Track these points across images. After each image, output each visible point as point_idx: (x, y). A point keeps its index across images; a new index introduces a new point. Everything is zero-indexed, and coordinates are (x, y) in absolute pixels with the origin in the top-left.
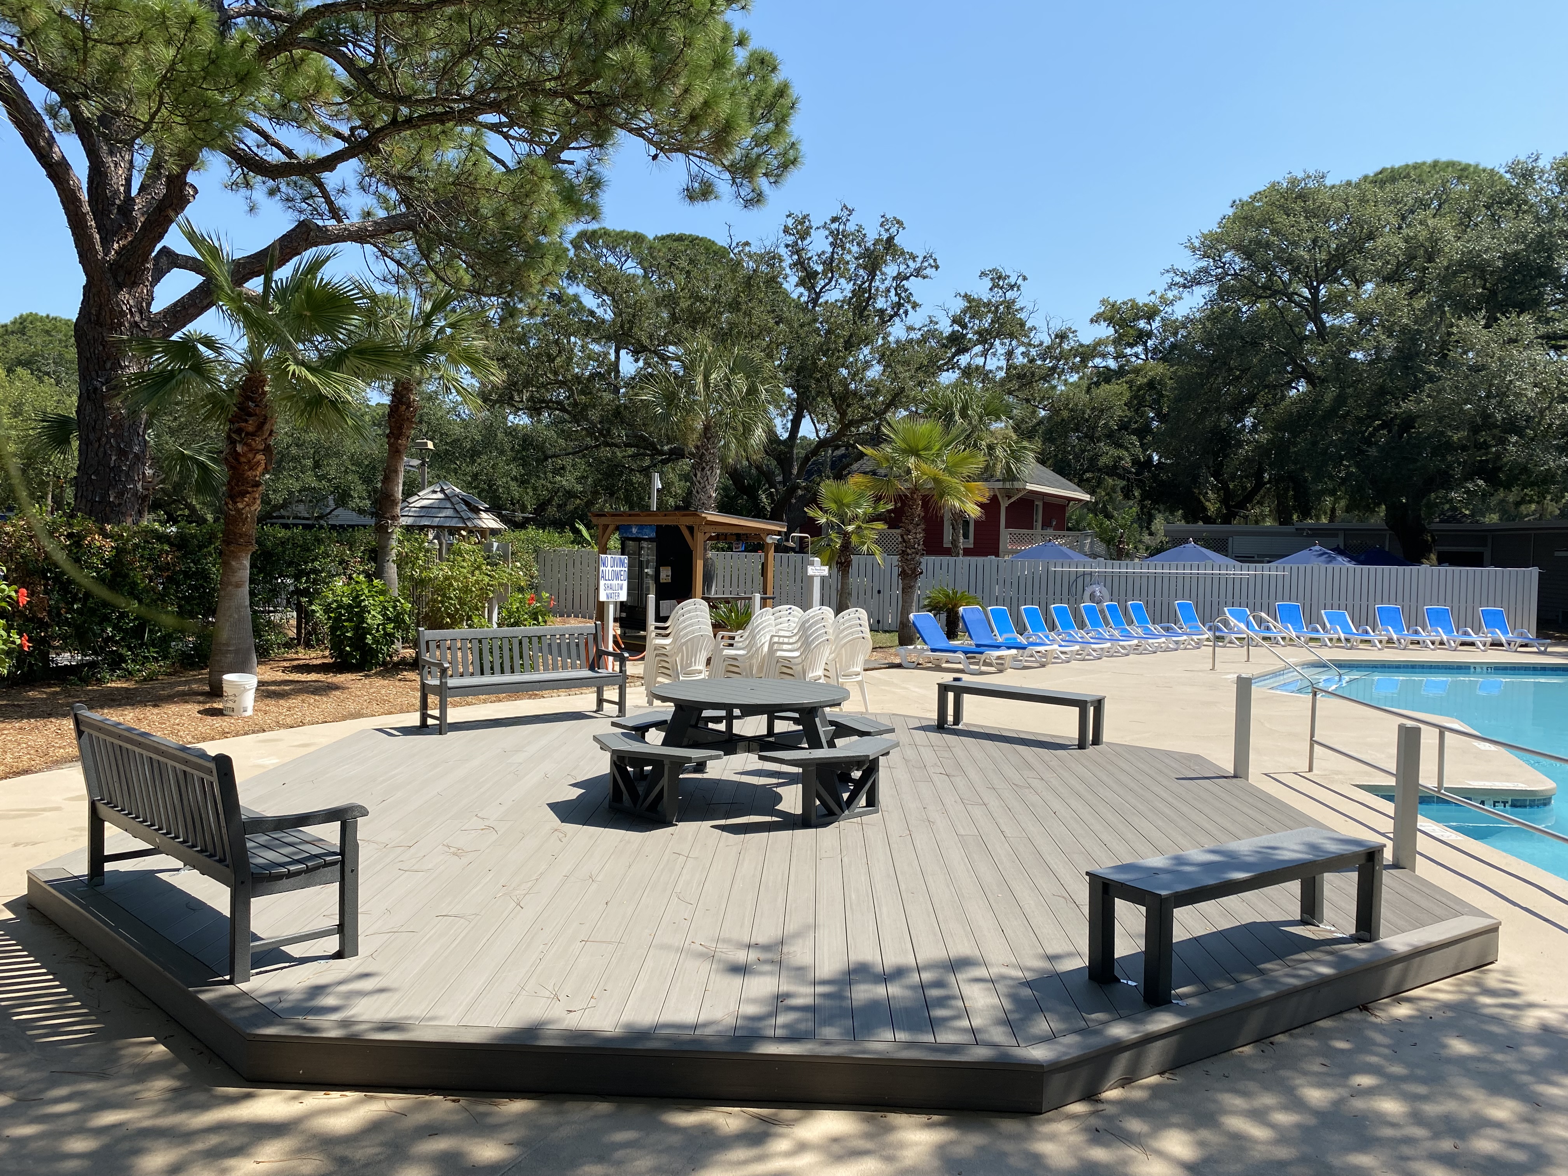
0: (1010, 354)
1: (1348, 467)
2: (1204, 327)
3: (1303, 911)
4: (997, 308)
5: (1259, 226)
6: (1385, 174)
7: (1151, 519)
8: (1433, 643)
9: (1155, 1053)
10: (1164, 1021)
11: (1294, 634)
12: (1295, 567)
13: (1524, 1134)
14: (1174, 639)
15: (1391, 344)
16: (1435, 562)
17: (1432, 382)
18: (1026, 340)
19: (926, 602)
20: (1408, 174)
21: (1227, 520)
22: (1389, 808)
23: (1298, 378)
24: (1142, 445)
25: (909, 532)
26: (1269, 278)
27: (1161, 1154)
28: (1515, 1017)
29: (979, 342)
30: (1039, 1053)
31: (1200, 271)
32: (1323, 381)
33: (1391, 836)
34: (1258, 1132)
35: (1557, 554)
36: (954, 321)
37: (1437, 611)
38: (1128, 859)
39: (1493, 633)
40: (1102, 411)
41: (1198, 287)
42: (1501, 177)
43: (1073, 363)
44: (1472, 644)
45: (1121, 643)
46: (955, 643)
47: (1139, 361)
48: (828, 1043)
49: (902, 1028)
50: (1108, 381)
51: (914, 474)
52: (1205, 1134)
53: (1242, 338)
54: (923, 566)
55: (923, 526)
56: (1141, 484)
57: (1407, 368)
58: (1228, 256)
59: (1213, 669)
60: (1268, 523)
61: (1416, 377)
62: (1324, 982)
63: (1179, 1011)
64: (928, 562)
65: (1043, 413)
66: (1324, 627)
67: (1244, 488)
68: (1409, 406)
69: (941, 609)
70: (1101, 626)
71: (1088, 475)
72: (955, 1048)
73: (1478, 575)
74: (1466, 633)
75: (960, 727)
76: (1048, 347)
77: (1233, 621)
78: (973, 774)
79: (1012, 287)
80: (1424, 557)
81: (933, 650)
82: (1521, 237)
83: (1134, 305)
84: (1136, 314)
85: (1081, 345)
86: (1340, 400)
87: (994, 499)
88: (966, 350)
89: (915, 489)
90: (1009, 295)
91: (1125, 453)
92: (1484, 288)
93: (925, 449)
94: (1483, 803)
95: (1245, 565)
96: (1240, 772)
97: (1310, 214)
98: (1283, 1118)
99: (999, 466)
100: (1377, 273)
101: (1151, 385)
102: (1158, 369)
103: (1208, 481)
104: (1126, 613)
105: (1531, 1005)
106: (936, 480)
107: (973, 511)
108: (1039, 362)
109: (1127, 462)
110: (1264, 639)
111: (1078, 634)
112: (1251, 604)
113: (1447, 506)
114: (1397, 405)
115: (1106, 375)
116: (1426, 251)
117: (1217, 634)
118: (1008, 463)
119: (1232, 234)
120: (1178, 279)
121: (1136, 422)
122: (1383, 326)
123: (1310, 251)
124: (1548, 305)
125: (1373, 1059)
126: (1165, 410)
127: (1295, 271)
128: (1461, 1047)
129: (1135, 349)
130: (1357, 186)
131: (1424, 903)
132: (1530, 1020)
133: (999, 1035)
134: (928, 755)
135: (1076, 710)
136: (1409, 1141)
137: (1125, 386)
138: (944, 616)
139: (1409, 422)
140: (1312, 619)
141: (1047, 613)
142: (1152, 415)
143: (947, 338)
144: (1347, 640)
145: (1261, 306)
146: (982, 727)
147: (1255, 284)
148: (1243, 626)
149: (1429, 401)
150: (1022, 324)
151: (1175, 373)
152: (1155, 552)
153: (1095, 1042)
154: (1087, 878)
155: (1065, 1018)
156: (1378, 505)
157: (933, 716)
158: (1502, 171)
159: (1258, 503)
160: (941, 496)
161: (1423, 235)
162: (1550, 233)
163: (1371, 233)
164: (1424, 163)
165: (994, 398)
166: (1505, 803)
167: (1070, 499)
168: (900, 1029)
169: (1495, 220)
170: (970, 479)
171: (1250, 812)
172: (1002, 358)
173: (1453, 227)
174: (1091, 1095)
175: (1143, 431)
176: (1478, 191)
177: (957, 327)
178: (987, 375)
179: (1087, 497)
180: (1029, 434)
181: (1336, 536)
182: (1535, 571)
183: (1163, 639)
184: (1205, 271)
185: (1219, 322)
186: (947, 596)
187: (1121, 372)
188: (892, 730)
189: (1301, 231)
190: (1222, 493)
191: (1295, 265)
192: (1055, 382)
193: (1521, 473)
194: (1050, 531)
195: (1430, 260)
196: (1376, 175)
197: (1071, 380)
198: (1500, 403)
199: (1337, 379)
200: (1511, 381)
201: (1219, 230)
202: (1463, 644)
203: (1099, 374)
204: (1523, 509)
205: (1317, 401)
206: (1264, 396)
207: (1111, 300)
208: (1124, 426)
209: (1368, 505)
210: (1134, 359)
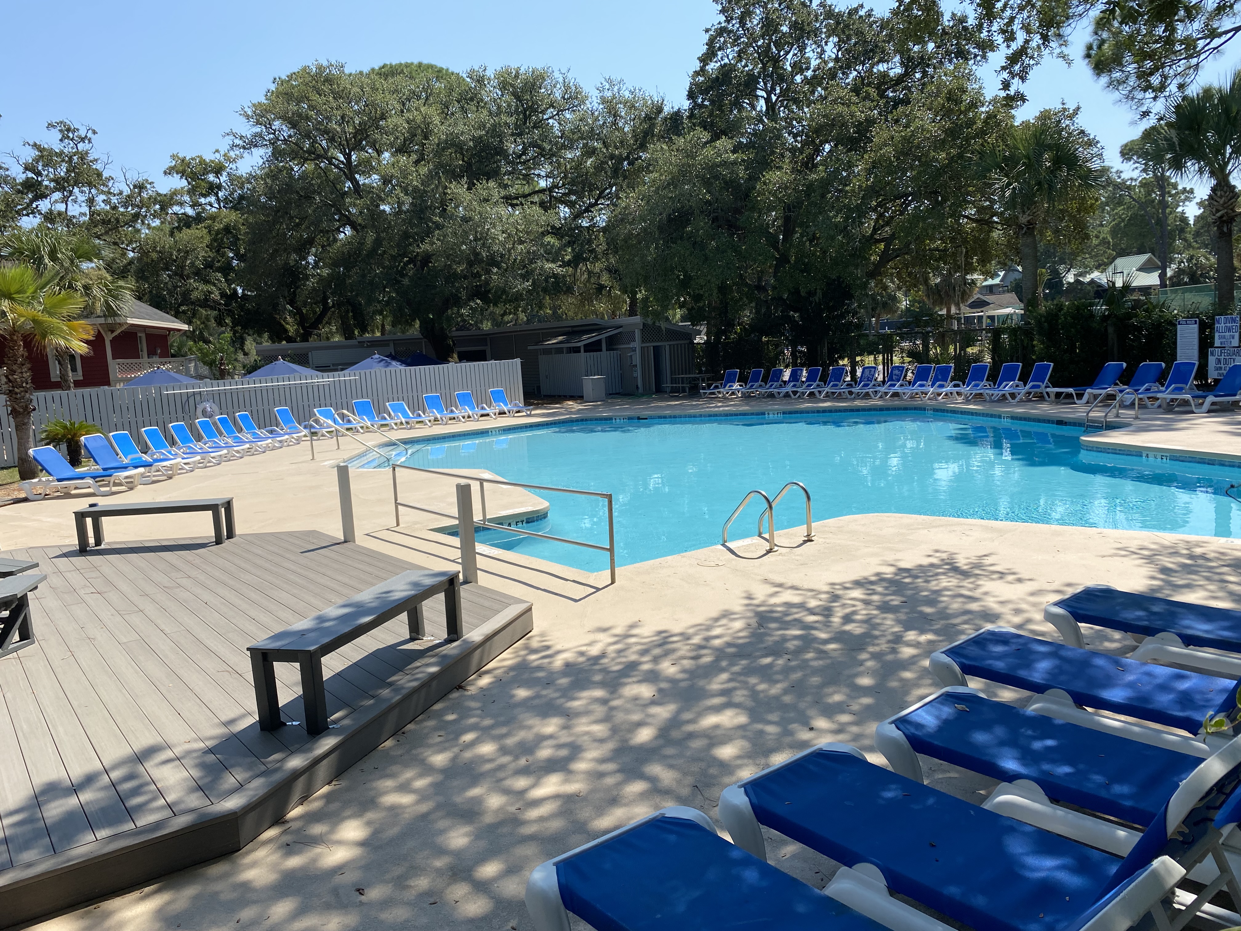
0: (91, 202)
1: (389, 292)
2: (266, 183)
3: (410, 632)
4: (71, 158)
5: (299, 102)
6: (386, 69)
7: (242, 341)
8: (464, 417)
9: (323, 770)
10: (328, 743)
11: (369, 424)
12: (363, 372)
13: (565, 738)
14: (278, 439)
15: (408, 200)
16: (457, 360)
17: (439, 229)
18: (105, 189)
19: (43, 436)
20: (402, 70)
21: (305, 338)
22: (456, 541)
23: (344, 225)
24: (227, 280)
25: (13, 372)
26: (312, 145)
27: (340, 843)
28: (550, 663)
29: (56, 189)
30: (232, 803)
31: (255, 135)
32: (363, 227)
33: (460, 560)
34: (405, 799)
35: (529, 348)
36: (27, 168)
37: (463, 395)
38: (279, 629)
39: (499, 406)
40: (187, 252)
41: (256, 149)
42: (464, 80)
43: (155, 211)
44: (488, 415)
45: (235, 449)
46: (80, 470)
47: (213, 209)
48: (29, 865)
49: (102, 826)
50: (189, 226)
51: (10, 316)
52: (371, 815)
53: (298, 193)
54: (35, 403)
55: (29, 366)
56: (230, 313)
57: (421, 218)
58: (277, 124)
59: (313, 459)
60: (337, 339)
61: (427, 225)
62: (433, 677)
63: (336, 732)
64: (39, 397)
65: (131, 255)
66: (390, 415)
67: (315, 313)
68: (425, 247)
69: (60, 440)
70: (216, 437)
71: (183, 308)
72: (158, 825)
73: (485, 366)
74: (483, 408)
75: (103, 546)
76: (128, 196)
77: (322, 419)
78: (124, 587)
79: (83, 140)
80: (449, 356)
81: (59, 480)
82: (482, 126)
83: (202, 162)
84: (205, 169)
85: (159, 194)
86: (378, 242)
87: (99, 337)
88: (44, 196)
89: (14, 331)
90: (81, 146)
91: (214, 288)
92: (463, 161)
93: (18, 292)
94: (510, 525)
95: (325, 374)
96: (349, 538)
97: (337, 96)
98: (420, 783)
99: (98, 305)
100: (392, 145)
101: (227, 229)
102: (231, 217)
103: (285, 309)
104: (235, 423)
105: (559, 652)
106: (34, 321)
107: (80, 347)
108: (122, 210)
109: (216, 296)
110: (348, 429)
111: (197, 446)
112: (334, 404)
113: (459, 319)
114: (418, 246)
115: (186, 222)
116: (423, 131)
117: (313, 430)
118: (106, 302)
119: (277, 107)
120: (238, 142)
121: (219, 261)
122: (401, 186)
123: (340, 125)
124: (504, 174)
125: (473, 720)
126: (242, 251)
127: (332, 140)
128: (522, 693)
129: (208, 199)
130: (368, 75)
131: (487, 603)
132: (558, 662)
133: (195, 801)
134: (76, 579)
135: (210, 513)
136: (501, 767)
137: (205, 231)
138: (64, 447)
139: (427, 258)
140: (381, 411)
141: (165, 431)
142: (231, 255)
143: (22, 184)
144: (407, 423)
145: (309, 166)
146: (124, 543)
147: (302, 149)
148: (330, 422)
149: (439, 243)
150: (99, 175)
151: (246, 220)
152: (251, 370)
153: (277, 777)
154: (248, 653)
155: (249, 768)
156: (414, 320)
157: (73, 541)
158: (465, 76)
159: (327, 323)
160: (44, 336)
161: (419, 119)
162: (500, 124)
163: (383, 114)
164: (412, 64)
165: (82, 242)
166: (522, 522)
167: (170, 330)
168: (99, 828)
169: (464, 110)
170: (70, 318)
171: (361, 566)
172: (84, 204)
173: (438, 114)
174: (278, 820)
175: (226, 269)
176: (450, 90)
177: (30, 175)
178: (70, 220)
179: (185, 327)
180: (121, 273)
181: (388, 345)
182: (518, 361)
183: (270, 441)
184: (260, 135)
185: (277, 179)
186: (65, 427)
187: (198, 219)
188: (37, 565)
189: (332, 108)
190: (298, 317)
191: (331, 135)
192: (138, 226)
193: (502, 294)
194: (156, 359)
195: (426, 138)
196: (380, 69)
197: (154, 225)
198: (484, 244)
199: (373, 226)
200: (488, 229)
201: (265, 102)
202: (482, 416)
203: (179, 220)
204: (506, 318)
205: (361, 244)
206: (320, 239)
207: (181, 155)
208: (209, 265)
209: (407, 321)
210: (208, 207)
